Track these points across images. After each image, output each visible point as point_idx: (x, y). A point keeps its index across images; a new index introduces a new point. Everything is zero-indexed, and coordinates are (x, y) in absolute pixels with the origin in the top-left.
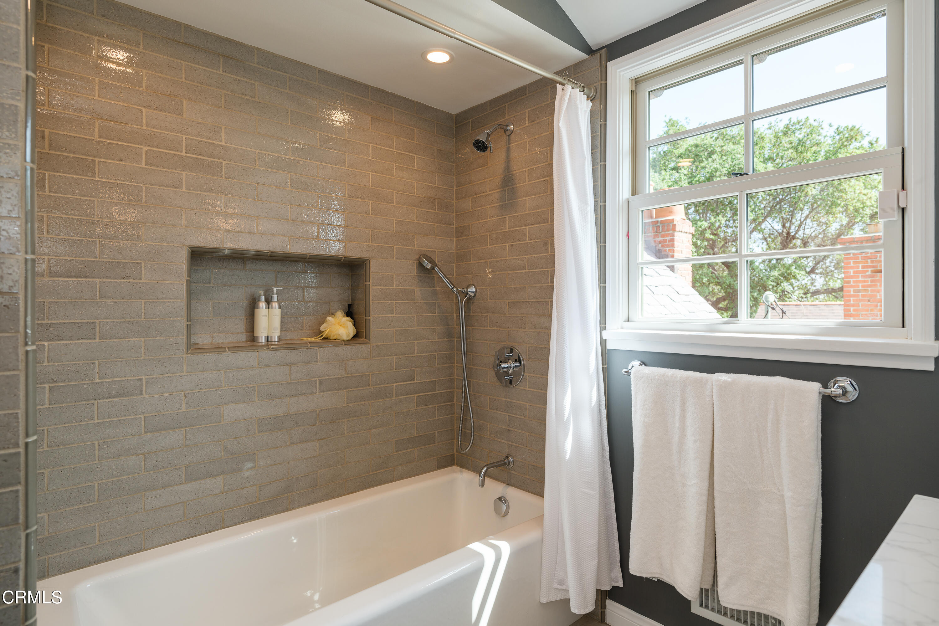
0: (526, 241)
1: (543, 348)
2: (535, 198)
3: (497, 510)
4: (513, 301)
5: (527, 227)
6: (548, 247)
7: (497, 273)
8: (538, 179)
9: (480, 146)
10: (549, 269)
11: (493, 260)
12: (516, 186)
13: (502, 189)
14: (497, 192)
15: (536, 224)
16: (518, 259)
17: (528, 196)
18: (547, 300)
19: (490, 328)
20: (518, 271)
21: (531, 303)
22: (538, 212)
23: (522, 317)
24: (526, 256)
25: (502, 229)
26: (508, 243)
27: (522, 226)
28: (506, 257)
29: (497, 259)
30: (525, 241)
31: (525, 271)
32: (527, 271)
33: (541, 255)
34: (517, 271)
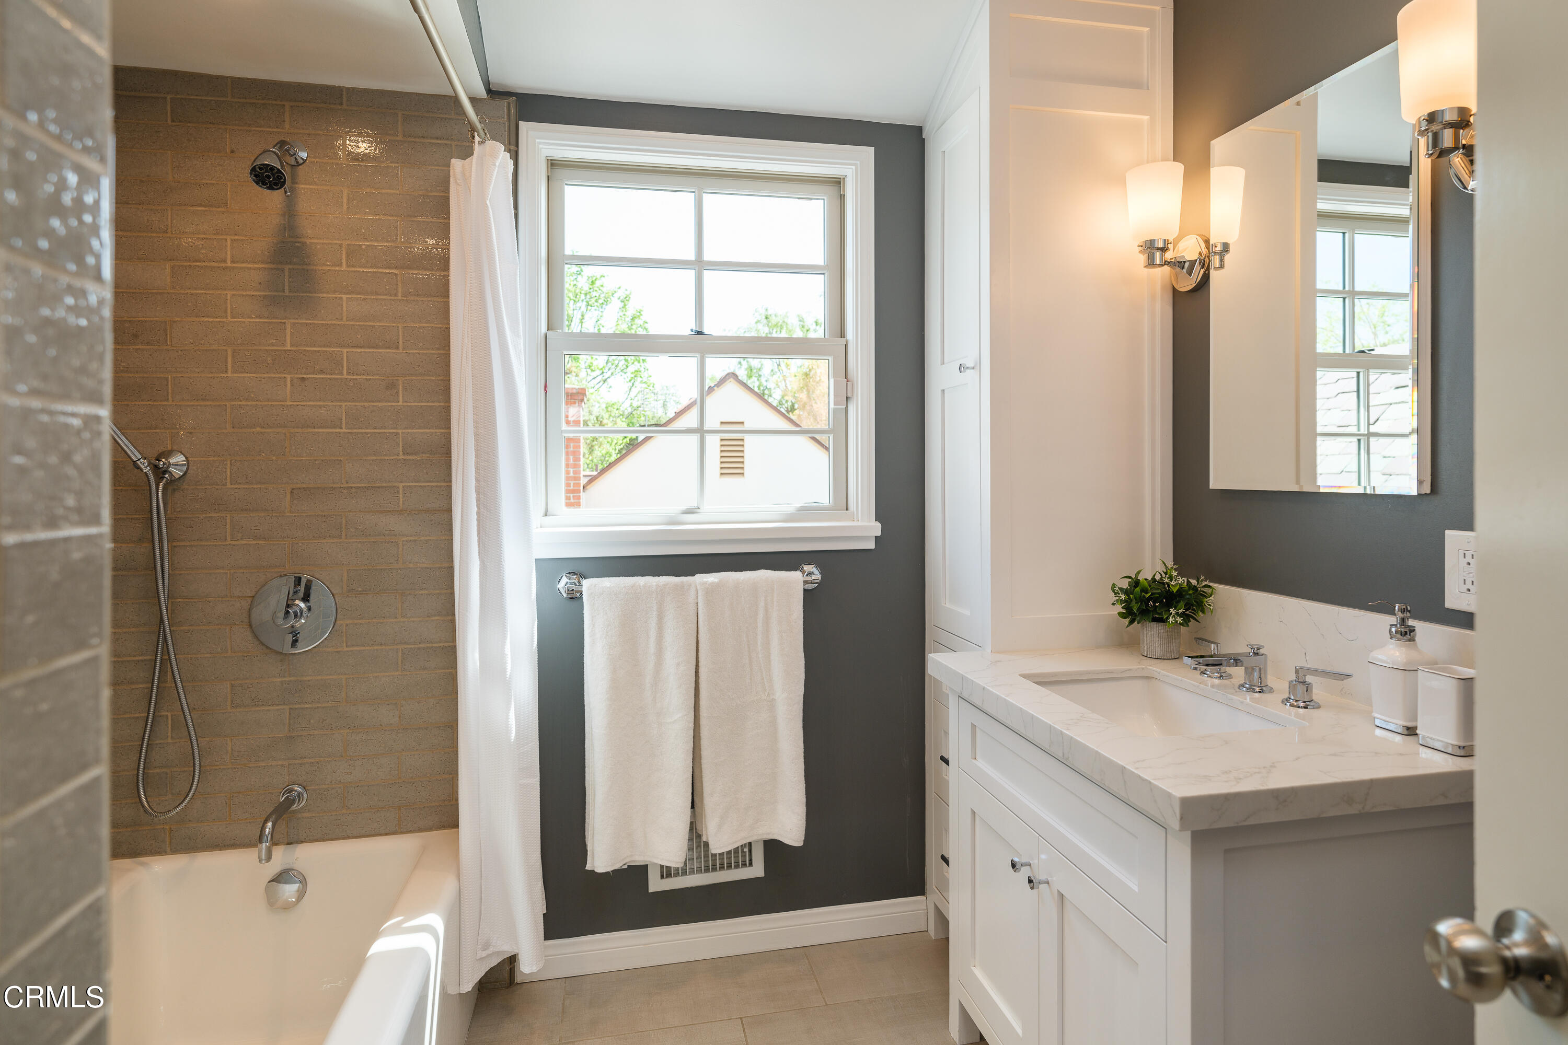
0: (342, 374)
1: (384, 570)
2: (365, 299)
3: (272, 901)
4: (304, 486)
5: (345, 350)
6: (398, 392)
7: (258, 429)
8: (371, 267)
9: (269, 177)
10: (400, 431)
11: (243, 403)
12: (312, 267)
13: (273, 266)
14: (259, 269)
15: (369, 347)
16: (320, 407)
17: (347, 293)
18: (396, 484)
19: (233, 542)
20: (320, 430)
21: (354, 490)
22: (373, 326)
23: (331, 516)
24: (343, 404)
25: (273, 345)
26: (289, 373)
27: (330, 347)
28: (285, 400)
29: (259, 403)
30: (338, 374)
31: (340, 430)
32: (344, 430)
33: (380, 404)
34: (317, 430)
